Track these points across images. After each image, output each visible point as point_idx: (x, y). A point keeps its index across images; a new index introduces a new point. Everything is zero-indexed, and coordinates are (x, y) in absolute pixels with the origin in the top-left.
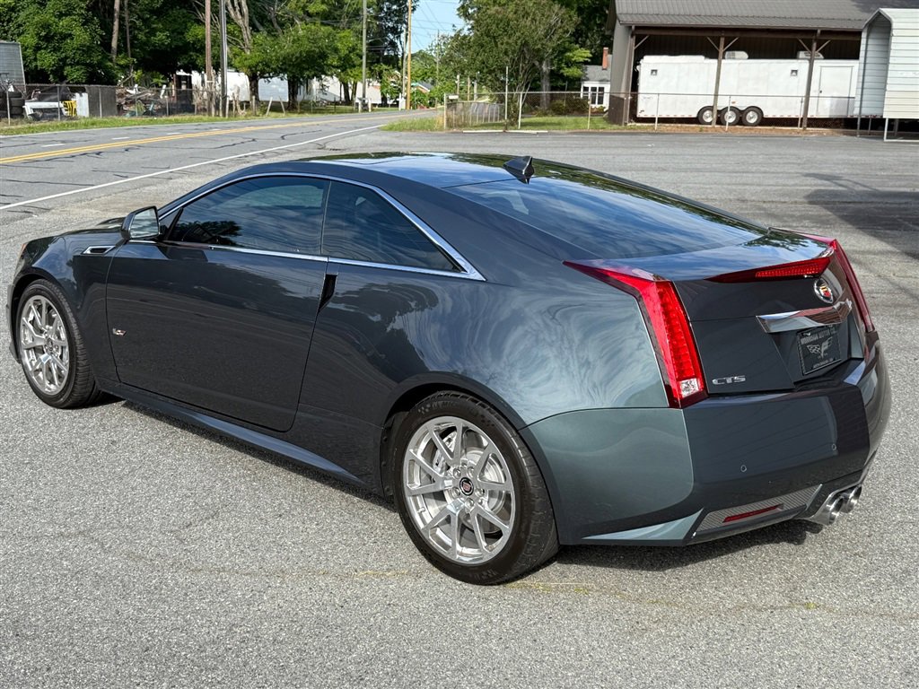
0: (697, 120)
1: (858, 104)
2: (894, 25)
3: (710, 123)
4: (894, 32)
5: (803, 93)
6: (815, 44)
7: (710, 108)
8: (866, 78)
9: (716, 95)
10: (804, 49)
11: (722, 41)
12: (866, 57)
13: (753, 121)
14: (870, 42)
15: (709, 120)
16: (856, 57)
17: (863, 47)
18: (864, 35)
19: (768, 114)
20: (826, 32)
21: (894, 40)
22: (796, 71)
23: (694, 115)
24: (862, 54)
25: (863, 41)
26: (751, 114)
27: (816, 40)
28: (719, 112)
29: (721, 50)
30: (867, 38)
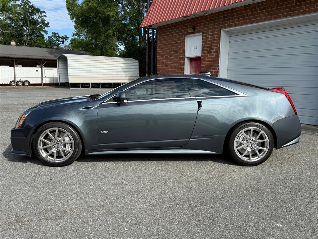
0: (10, 85)
1: (59, 79)
2: (68, 58)
3: (14, 86)
4: (68, 60)
5: (41, 76)
6: (42, 63)
7: (14, 81)
8: (60, 72)
9: (15, 77)
10: (38, 64)
11: (14, 61)
12: (59, 67)
13: (27, 85)
14: (59, 63)
15: (14, 85)
16: (56, 67)
17: (58, 64)
18: (57, 61)
19: (31, 82)
20: (45, 60)
21: (68, 62)
22: (38, 71)
23: (9, 83)
24: (58, 66)
25: (57, 62)
26: (26, 83)
27: (42, 62)
28: (16, 82)
29: (14, 64)
30: (58, 62)
